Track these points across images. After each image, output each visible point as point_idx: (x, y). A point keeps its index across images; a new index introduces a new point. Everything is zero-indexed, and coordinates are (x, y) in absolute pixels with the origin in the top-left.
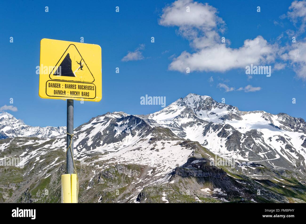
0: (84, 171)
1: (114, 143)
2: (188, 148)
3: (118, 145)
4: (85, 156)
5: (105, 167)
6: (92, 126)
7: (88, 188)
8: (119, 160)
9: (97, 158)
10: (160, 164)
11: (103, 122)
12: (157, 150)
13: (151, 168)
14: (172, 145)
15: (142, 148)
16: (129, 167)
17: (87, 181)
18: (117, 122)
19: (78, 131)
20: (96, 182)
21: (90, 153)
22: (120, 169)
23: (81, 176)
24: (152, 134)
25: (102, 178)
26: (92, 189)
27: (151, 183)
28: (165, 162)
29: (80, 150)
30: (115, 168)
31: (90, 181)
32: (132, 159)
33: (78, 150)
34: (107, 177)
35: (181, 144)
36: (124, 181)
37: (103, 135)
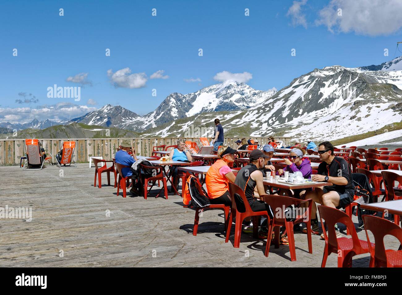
1: (317, 111)
3: (321, 113)
4: (271, 132)
6: (292, 91)
9: (282, 134)
11: (307, 83)
12: (359, 119)
14: (382, 110)
15: (340, 117)
18: (325, 81)
19: (275, 99)
21: (280, 127)
24: (362, 94)
29: (271, 124)
32: (321, 135)
33: (269, 125)
35: (394, 108)
37: (304, 101)
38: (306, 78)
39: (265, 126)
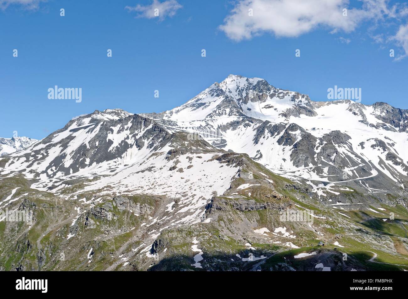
0: (61, 208)
1: (109, 162)
2: (231, 165)
3: (115, 164)
4: (61, 184)
5: (96, 201)
6: (70, 135)
7: (70, 236)
8: (118, 188)
9: (81, 187)
10: (186, 193)
11: (89, 126)
12: (181, 170)
13: (171, 200)
14: (205, 161)
15: (155, 167)
16: (135, 199)
17: (67, 226)
18: (112, 126)
19: (48, 144)
20: (83, 226)
21: (70, 179)
22: (122, 203)
23: (57, 218)
24: (170, 143)
25: (92, 218)
26: (76, 237)
27: (173, 224)
28: (194, 188)
29: (52, 175)
30: (112, 201)
31: (72, 225)
32: (139, 187)
33: (49, 176)
34: (100, 218)
35: (219, 159)
36: (128, 223)
37: (89, 148)
38: (86, 121)
39: (43, 177)
